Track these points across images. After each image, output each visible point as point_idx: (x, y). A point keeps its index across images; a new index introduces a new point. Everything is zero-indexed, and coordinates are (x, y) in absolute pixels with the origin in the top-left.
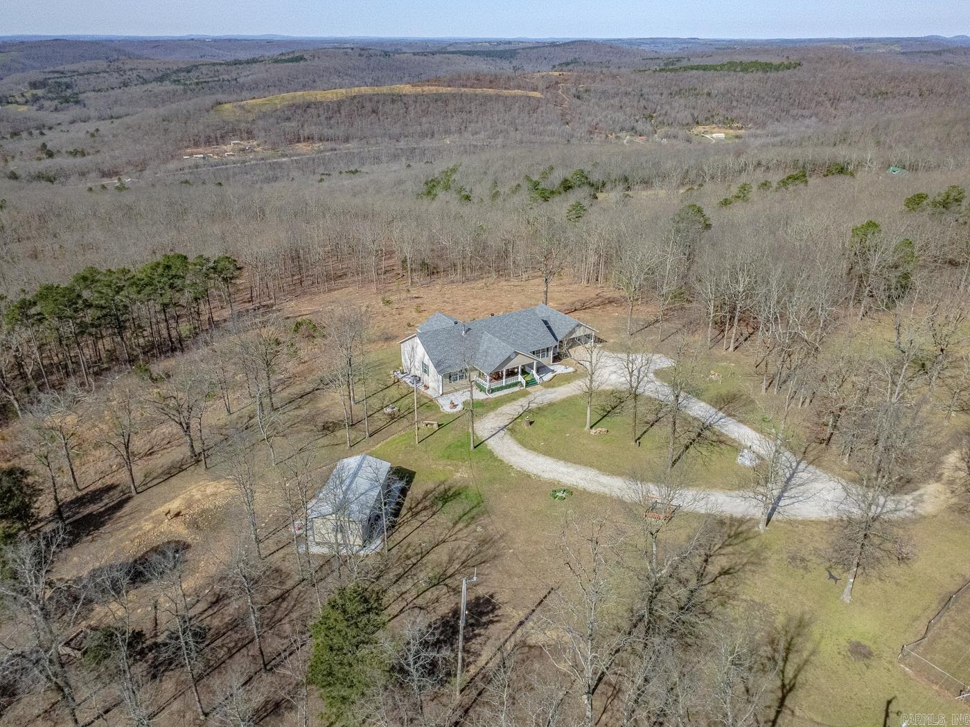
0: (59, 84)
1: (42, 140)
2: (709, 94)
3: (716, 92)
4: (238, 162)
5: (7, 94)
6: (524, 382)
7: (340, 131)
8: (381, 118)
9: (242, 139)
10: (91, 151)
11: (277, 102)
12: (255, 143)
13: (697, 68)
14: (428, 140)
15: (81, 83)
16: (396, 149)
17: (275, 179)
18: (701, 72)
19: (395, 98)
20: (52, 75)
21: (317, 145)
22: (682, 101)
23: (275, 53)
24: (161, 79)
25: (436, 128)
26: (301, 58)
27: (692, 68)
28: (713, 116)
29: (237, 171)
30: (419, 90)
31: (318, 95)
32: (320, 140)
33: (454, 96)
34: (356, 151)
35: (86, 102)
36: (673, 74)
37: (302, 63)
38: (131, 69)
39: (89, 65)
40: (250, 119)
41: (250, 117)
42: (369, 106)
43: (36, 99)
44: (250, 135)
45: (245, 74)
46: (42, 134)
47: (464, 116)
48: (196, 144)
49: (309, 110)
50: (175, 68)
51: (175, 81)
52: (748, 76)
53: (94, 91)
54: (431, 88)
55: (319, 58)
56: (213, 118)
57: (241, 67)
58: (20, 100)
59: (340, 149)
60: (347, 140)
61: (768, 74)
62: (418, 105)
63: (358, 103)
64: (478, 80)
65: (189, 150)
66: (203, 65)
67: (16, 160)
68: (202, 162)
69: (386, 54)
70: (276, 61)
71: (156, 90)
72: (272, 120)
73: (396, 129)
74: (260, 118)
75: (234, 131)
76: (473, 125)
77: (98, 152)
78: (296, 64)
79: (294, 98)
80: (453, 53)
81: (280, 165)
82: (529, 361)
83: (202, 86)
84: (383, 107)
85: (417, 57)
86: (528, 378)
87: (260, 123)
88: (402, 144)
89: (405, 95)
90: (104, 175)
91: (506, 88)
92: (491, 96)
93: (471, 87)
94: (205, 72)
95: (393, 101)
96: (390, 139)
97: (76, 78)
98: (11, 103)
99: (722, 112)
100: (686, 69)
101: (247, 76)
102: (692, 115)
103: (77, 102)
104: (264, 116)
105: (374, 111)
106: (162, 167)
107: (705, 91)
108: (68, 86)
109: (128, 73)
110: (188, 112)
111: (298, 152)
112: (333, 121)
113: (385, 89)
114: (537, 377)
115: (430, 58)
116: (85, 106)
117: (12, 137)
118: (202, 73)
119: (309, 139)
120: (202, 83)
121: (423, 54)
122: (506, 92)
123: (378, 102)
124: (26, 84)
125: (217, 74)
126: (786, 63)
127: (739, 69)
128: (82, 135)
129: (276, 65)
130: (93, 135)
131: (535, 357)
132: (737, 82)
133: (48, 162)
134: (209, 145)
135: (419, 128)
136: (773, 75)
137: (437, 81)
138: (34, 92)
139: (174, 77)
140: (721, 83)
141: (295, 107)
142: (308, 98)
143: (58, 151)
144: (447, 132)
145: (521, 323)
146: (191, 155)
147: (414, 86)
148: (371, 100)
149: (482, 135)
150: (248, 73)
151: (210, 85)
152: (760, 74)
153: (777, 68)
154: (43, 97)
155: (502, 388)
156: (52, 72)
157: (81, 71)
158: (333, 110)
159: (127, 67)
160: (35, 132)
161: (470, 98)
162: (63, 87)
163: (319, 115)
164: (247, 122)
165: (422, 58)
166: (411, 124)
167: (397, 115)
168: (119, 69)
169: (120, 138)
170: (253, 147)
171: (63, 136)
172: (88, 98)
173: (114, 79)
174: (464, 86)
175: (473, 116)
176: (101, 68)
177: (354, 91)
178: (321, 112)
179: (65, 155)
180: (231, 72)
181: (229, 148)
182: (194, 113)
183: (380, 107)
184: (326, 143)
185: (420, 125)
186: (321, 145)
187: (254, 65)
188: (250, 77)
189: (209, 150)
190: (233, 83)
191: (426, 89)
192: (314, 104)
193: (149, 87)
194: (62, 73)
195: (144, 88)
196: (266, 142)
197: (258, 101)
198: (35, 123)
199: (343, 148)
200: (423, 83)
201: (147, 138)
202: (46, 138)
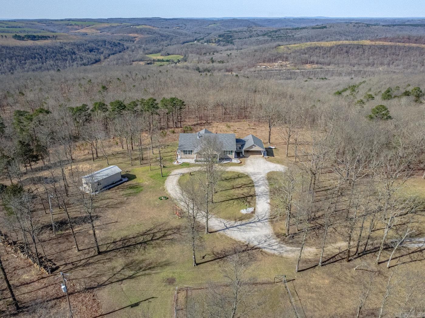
4: (278, 70)
5: (211, 38)
7: (327, 60)
8: (350, 55)
9: (283, 61)
10: (226, 61)
11: (303, 46)
14: (369, 67)
15: (236, 35)
16: (352, 70)
17: (291, 78)
20: (227, 32)
23: (314, 25)
24: (264, 35)
25: (376, 62)
26: (325, 27)
29: (275, 73)
30: (373, 43)
31: (323, 44)
32: (317, 63)
33: (391, 46)
34: (331, 70)
37: (325, 29)
38: (255, 31)
39: (240, 28)
41: (289, 52)
42: (345, 50)
43: (219, 41)
44: (287, 59)
45: (298, 33)
46: (213, 54)
47: (394, 57)
48: (264, 62)
49: (316, 50)
50: (272, 30)
51: (269, 36)
53: (239, 39)
54: (380, 42)
55: (333, 27)
56: (274, 52)
57: (297, 30)
58: (214, 41)
59: (324, 68)
60: (329, 65)
63: (340, 48)
64: (409, 39)
65: (260, 64)
66: (282, 29)
67: (202, 63)
68: (264, 69)
69: (368, 26)
70: (313, 28)
71: (261, 39)
72: (298, 54)
73: (355, 61)
74: (293, 52)
75: (280, 57)
76: (397, 62)
78: (321, 30)
79: (311, 44)
81: (295, 73)
83: (279, 38)
84: (352, 50)
85: (384, 27)
87: (293, 55)
88: (355, 68)
89: (365, 45)
90: (228, 71)
92: (413, 47)
93: (403, 43)
95: (358, 48)
96: (350, 65)
97: (234, 33)
98: (211, 42)
101: (298, 34)
103: (231, 43)
104: (295, 52)
105: (347, 52)
106: (248, 70)
108: (231, 37)
109: (253, 32)
110: (265, 48)
111: (305, 68)
112: (325, 56)
113: (356, 42)
115: (391, 28)
116: (234, 45)
117: (204, 54)
118: (281, 33)
119: (312, 63)
121: (389, 26)
123: (350, 48)
124: (217, 36)
125: (287, 33)
128: (225, 55)
130: (228, 56)
133: (211, 64)
134: (269, 63)
137: (385, 39)
138: (219, 38)
139: (270, 34)
141: (310, 48)
142: (318, 45)
143: (215, 61)
144: (382, 64)
146: (261, 66)
147: (372, 41)
148: (347, 47)
149: (401, 67)
150: (300, 33)
151: (282, 38)
154: (221, 41)
156: (228, 31)
157: (237, 31)
158: (327, 50)
159: (254, 30)
160: (212, 53)
161: (400, 48)
162: (229, 37)
163: (320, 53)
164: (287, 54)
165: (386, 28)
166: (364, 59)
167: (358, 54)
168: (251, 30)
169: (237, 57)
170: (287, 64)
171: (220, 55)
172: (236, 41)
173: (247, 34)
174: (399, 42)
175: (399, 57)
176: (244, 30)
177: (340, 42)
178: (321, 51)
179: (217, 62)
180: (293, 33)
181: (276, 64)
182: (267, 49)
183: (350, 50)
184: (319, 65)
185: (369, 60)
186: (316, 66)
187: (303, 30)
188: (300, 35)
189: (268, 64)
190: (292, 37)
191: (377, 43)
192: (319, 47)
193: (259, 38)
194: (230, 31)
195: (257, 38)
196: (292, 63)
197: (296, 45)
198: (213, 50)
199: (326, 67)
200: (377, 40)
201: (247, 58)
202: (214, 55)
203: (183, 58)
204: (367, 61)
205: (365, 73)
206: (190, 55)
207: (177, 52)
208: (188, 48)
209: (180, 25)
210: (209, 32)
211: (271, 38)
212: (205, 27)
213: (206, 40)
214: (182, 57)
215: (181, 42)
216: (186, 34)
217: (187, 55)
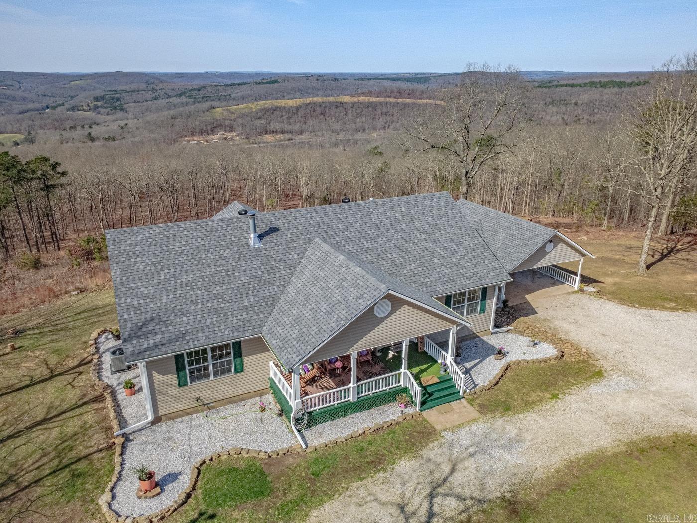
0: (113, 98)
1: (90, 130)
2: (576, 104)
3: (581, 102)
5: (79, 104)
6: (416, 390)
7: (296, 127)
8: (327, 118)
9: (225, 131)
10: (119, 138)
11: (253, 106)
12: (235, 134)
13: (566, 85)
14: (360, 134)
15: (127, 97)
16: (336, 140)
18: (569, 88)
19: (338, 105)
20: (109, 93)
21: (278, 137)
22: (555, 109)
23: (259, 79)
24: (180, 95)
25: (367, 126)
26: (276, 81)
27: (562, 86)
28: (579, 119)
30: (356, 99)
31: (284, 102)
32: (282, 133)
33: (381, 103)
34: (307, 141)
35: (128, 109)
36: (547, 89)
37: (276, 85)
38: (161, 89)
39: (133, 86)
40: (233, 118)
41: (233, 116)
42: (319, 110)
43: (96, 107)
44: (232, 128)
45: (236, 91)
46: (91, 127)
47: (389, 118)
48: (193, 135)
49: (275, 112)
50: (191, 88)
51: (188, 96)
52: (606, 91)
53: (135, 102)
54: (365, 98)
55: (288, 81)
56: (207, 117)
57: (234, 87)
58: (85, 108)
59: (295, 140)
60: (301, 133)
61: (623, 89)
62: (354, 110)
64: (399, 93)
65: (187, 139)
66: (209, 86)
68: (195, 146)
69: (336, 79)
70: (258, 83)
71: (175, 102)
72: (248, 119)
73: (337, 126)
74: (239, 117)
75: (220, 125)
76: (394, 124)
77: (124, 138)
78: (272, 85)
79: (266, 104)
80: (383, 79)
82: (434, 326)
83: (206, 98)
84: (329, 110)
85: (357, 81)
86: (430, 377)
87: (240, 120)
88: (341, 137)
89: (345, 103)
91: (420, 99)
92: (409, 104)
93: (394, 98)
94: (209, 90)
95: (336, 107)
96: (332, 132)
97: (124, 94)
98: (80, 110)
99: (586, 116)
100: (557, 86)
101: (236, 93)
102: (563, 118)
103: (122, 109)
104: (243, 115)
105: (322, 114)
107: (573, 101)
108: (118, 99)
109: (159, 91)
110: (190, 112)
111: (265, 141)
112: (292, 120)
113: (331, 99)
114: (457, 373)
115: (366, 82)
116: (126, 112)
117: (70, 129)
118: (207, 91)
119: (273, 132)
120: (206, 97)
121: (362, 79)
122: (420, 101)
123: (325, 107)
124: (92, 98)
125: (217, 91)
126: (636, 82)
127: (599, 86)
128: (116, 127)
129: (258, 86)
130: (122, 128)
131: (450, 313)
132: (598, 94)
134: (202, 135)
135: (354, 125)
136: (626, 89)
137: (370, 94)
138: (96, 103)
139: (188, 94)
140: (585, 96)
141: (265, 110)
142: (276, 104)
143: (97, 138)
144: (375, 128)
145: (417, 224)
146: (188, 142)
147: (352, 96)
148: (320, 106)
150: (239, 91)
151: (211, 98)
152: (616, 89)
153: (630, 85)
154: (101, 107)
155: (346, 410)
156: (110, 91)
157: (128, 90)
158: (293, 112)
159: (158, 88)
160: (86, 126)
161: (393, 105)
162: (115, 100)
163: (282, 116)
164: (230, 120)
165: (360, 82)
166: (349, 122)
167: (339, 116)
168: (153, 89)
169: (141, 129)
170: (233, 137)
171: (105, 128)
172: (129, 107)
173: (149, 95)
174: (389, 97)
175: (395, 118)
176: (141, 88)
177: (309, 100)
178: (284, 113)
179: (101, 140)
180: (227, 90)
181: (216, 137)
182: (194, 113)
183: (327, 111)
184: (286, 135)
185: (355, 123)
186: (282, 137)
187: (243, 86)
188: (240, 93)
189: (201, 138)
190: (228, 97)
191: (361, 99)
192: (280, 108)
193: (171, 100)
194: (116, 91)
195: (168, 100)
196: (242, 134)
197: (240, 106)
198: (89, 122)
199: (298, 138)
200: (359, 95)
201: (159, 129)
202: (92, 129)
203: (25, 138)
204: (354, 126)
205: (356, 142)
206: (40, 132)
207: (9, 128)
208: (33, 121)
209: (9, 82)
210: (73, 94)
211: (192, 100)
212: (63, 86)
213: (69, 106)
214: (23, 137)
215: (16, 110)
216: (24, 99)
217: (33, 133)
